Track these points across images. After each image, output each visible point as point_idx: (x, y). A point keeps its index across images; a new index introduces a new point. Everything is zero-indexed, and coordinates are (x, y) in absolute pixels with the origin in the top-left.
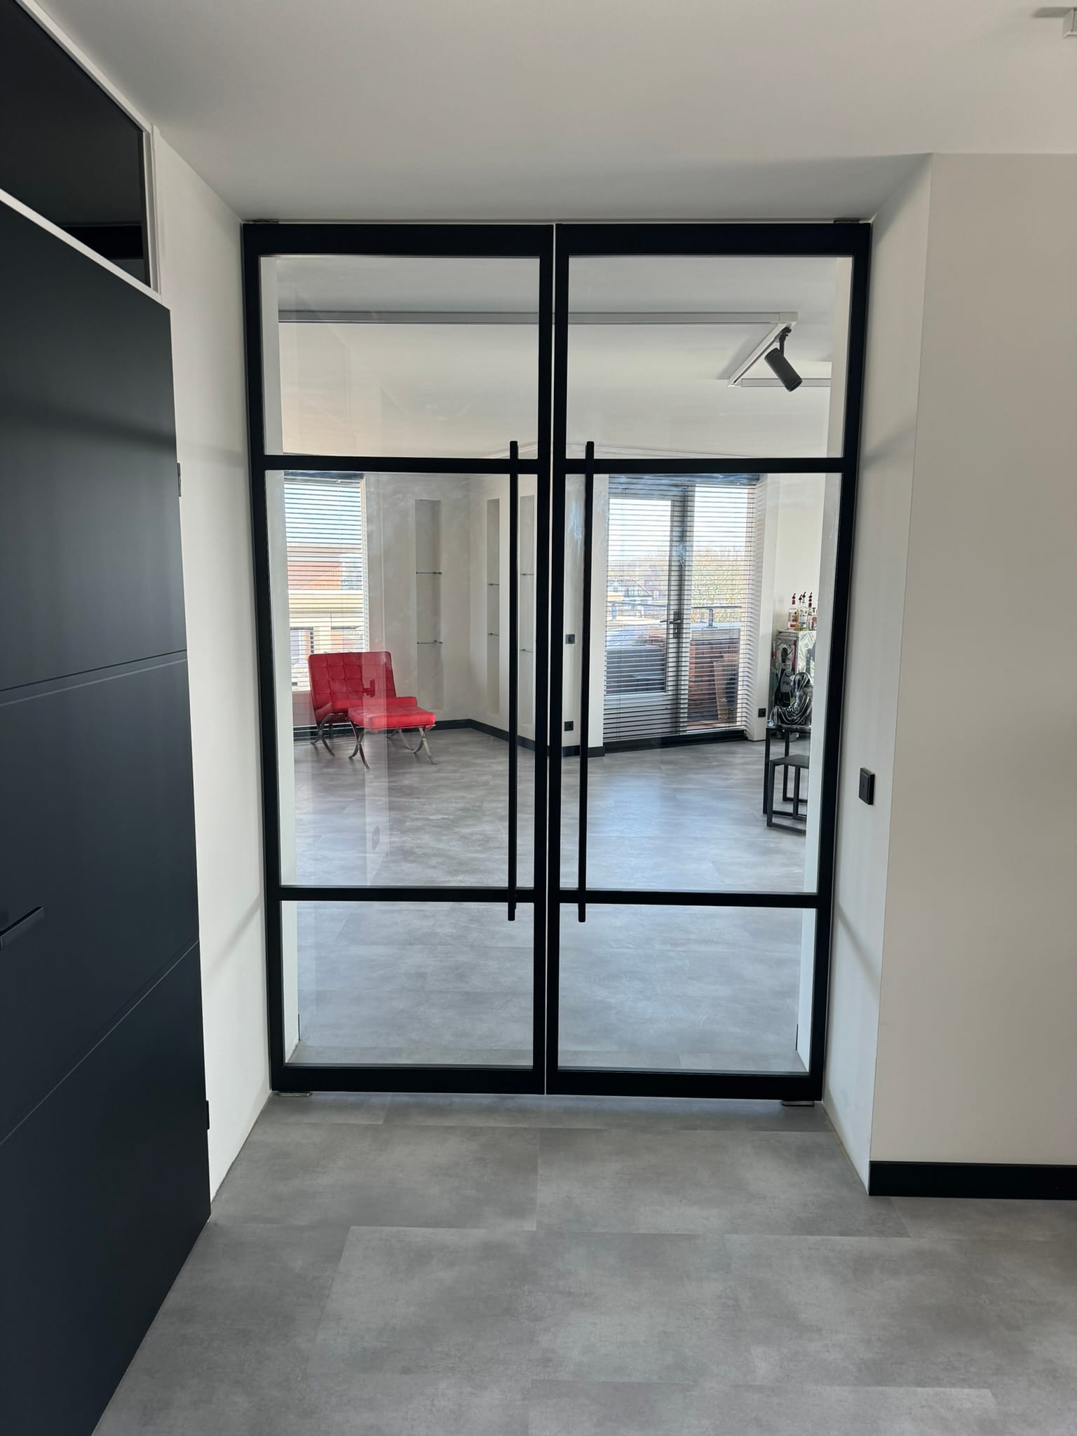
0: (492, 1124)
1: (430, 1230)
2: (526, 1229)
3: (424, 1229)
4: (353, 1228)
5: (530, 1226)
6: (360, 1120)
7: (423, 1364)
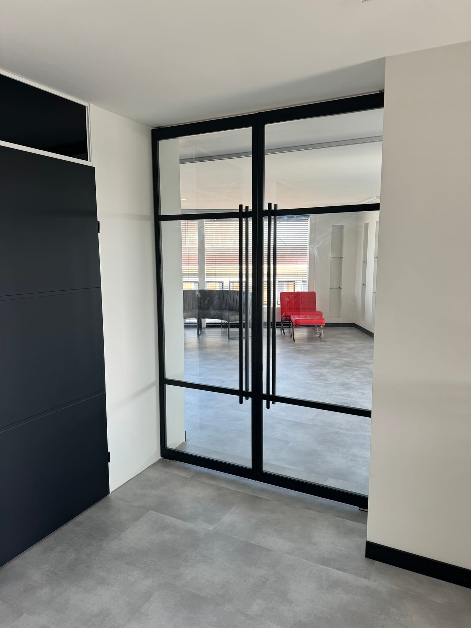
0: (229, 487)
1: (175, 519)
2: (209, 529)
3: (173, 518)
4: (151, 511)
5: (211, 528)
6: (183, 474)
7: (135, 563)
